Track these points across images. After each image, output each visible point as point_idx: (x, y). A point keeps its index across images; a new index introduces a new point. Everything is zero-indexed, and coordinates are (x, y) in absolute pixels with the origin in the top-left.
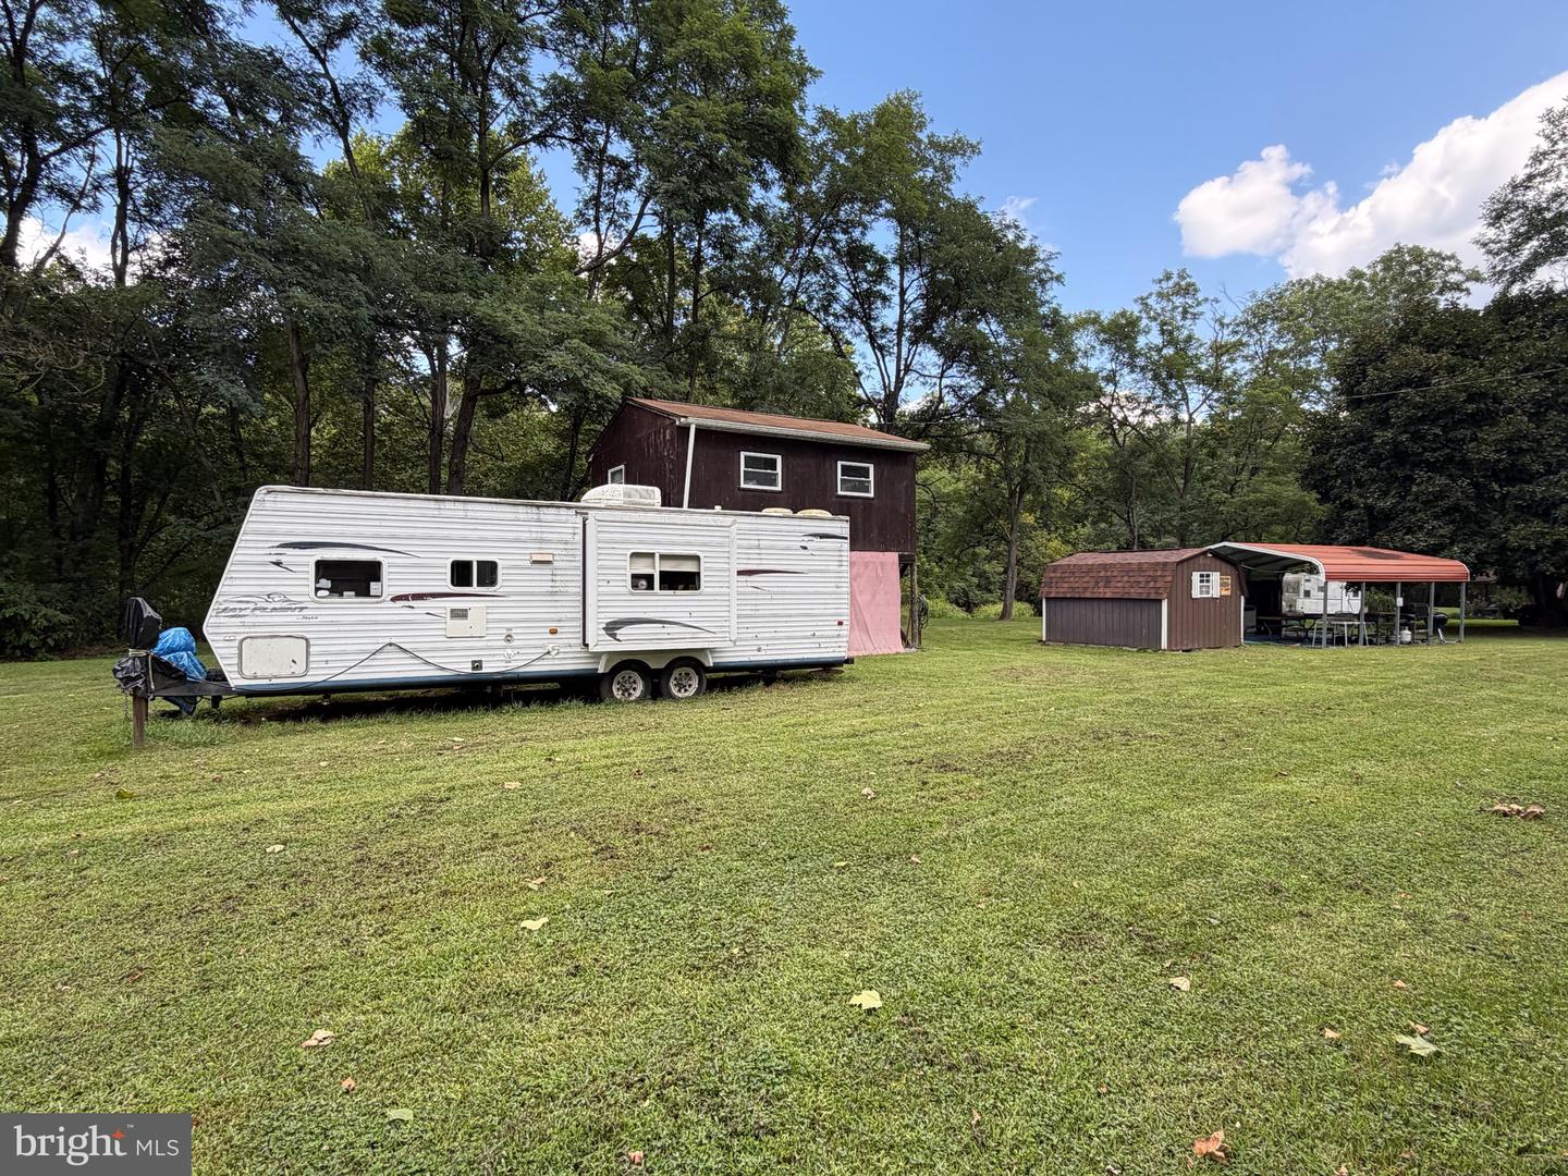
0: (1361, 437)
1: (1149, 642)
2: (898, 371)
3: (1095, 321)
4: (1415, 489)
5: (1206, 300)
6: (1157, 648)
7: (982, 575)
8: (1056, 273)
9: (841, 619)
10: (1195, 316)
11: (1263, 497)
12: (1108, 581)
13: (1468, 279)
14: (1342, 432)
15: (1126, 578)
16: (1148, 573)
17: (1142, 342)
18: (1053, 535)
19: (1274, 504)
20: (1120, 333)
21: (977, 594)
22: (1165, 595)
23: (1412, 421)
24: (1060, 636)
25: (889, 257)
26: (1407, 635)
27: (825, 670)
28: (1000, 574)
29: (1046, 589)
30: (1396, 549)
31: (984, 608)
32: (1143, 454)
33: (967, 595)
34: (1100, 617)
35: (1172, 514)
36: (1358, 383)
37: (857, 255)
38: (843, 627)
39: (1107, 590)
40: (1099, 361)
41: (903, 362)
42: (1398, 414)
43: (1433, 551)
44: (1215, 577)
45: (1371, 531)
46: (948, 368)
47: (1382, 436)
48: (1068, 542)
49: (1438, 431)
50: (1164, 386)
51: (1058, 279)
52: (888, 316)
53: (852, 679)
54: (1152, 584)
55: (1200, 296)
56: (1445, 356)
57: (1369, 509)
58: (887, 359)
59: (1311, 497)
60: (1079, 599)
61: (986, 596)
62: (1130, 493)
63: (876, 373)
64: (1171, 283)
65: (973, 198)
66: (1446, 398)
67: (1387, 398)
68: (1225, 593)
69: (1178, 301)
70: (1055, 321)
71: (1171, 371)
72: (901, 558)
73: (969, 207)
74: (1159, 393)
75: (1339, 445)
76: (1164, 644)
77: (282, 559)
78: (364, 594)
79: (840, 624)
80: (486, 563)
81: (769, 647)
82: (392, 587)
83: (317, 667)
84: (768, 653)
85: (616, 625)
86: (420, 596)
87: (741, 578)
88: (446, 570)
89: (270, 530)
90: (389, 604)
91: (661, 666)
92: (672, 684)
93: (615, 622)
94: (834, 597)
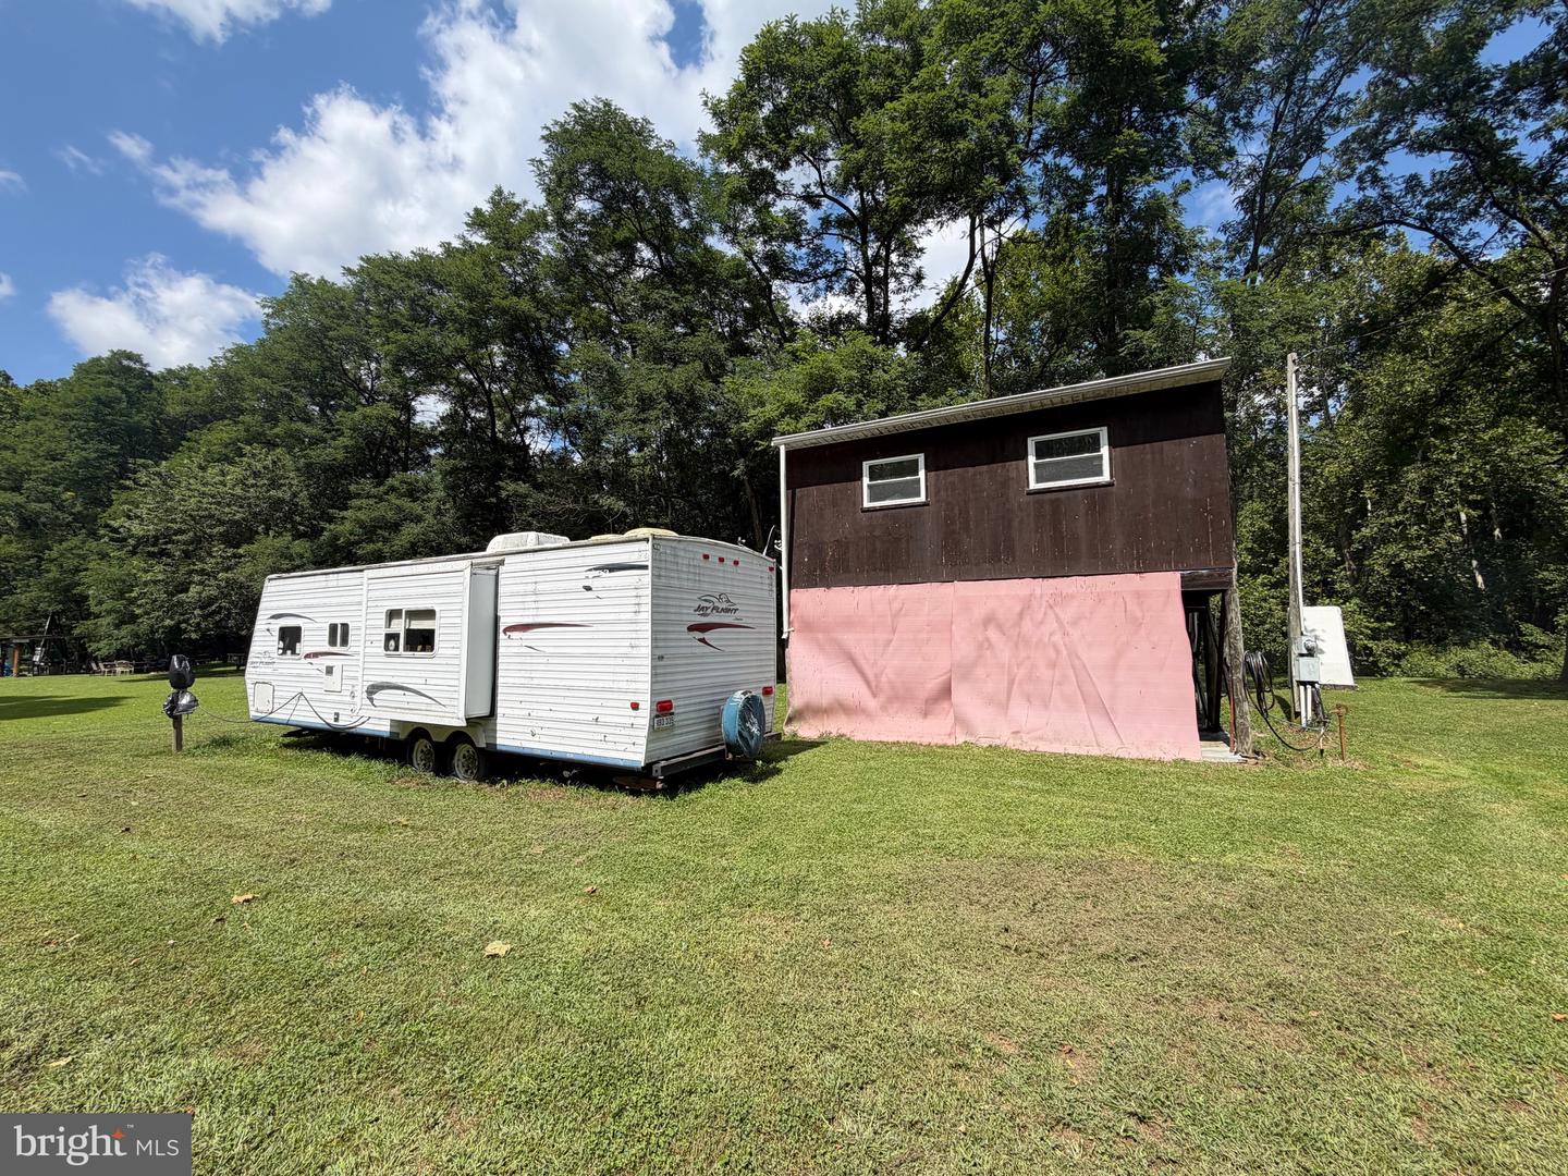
9: (636, 698)
77: (270, 627)
78: (294, 653)
79: (635, 706)
80: (345, 626)
81: (544, 732)
82: (304, 647)
83: (276, 706)
84: (544, 739)
85: (373, 690)
86: (316, 655)
87: (515, 635)
88: (327, 633)
89: (267, 607)
90: (303, 660)
91: (442, 739)
92: (458, 761)
93: (373, 686)
94: (627, 662)
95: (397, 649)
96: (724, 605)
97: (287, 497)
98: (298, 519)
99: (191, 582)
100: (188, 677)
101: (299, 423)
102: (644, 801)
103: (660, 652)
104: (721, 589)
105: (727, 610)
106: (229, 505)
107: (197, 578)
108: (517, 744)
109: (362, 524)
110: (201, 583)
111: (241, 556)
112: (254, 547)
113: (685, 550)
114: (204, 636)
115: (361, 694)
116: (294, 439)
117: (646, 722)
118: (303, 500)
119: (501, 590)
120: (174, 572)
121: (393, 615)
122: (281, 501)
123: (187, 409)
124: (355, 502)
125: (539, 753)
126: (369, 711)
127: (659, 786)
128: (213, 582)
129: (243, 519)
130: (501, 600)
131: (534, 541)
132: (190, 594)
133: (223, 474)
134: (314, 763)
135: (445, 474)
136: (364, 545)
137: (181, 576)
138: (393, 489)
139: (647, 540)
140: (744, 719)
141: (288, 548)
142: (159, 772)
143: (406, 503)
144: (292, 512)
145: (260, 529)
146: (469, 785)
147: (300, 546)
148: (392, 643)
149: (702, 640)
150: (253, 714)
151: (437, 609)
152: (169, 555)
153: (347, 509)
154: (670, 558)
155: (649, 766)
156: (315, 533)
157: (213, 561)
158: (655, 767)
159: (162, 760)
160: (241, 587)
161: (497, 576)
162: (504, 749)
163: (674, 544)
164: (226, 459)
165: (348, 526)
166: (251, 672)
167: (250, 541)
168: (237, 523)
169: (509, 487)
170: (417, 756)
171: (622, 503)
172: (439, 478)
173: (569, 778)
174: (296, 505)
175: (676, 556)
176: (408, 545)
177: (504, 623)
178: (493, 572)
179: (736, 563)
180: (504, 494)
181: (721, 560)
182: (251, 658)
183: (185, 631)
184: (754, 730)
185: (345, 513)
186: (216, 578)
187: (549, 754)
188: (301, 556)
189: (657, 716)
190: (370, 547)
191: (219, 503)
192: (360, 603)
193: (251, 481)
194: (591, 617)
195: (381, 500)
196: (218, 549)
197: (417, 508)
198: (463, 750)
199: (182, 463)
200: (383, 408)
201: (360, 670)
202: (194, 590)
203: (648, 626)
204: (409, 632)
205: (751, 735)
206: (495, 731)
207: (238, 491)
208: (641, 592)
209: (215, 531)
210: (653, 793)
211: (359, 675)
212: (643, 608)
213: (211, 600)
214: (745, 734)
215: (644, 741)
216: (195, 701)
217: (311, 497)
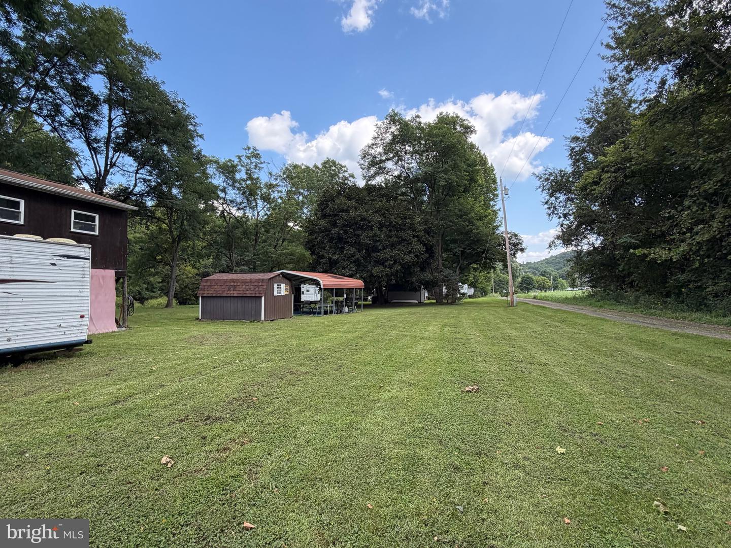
0: (327, 230)
1: (255, 318)
2: (106, 165)
3: (216, 162)
4: (345, 252)
5: (264, 162)
6: (259, 320)
7: (149, 283)
8: (200, 133)
9: (82, 313)
10: (260, 169)
11: (289, 251)
12: (235, 288)
13: (350, 176)
14: (319, 227)
15: (244, 287)
16: (255, 284)
17: (238, 176)
18: (188, 264)
19: (293, 255)
20: (228, 170)
21: (146, 294)
22: (263, 294)
23: (344, 226)
24: (209, 316)
25: (102, 98)
26: (346, 309)
27: (69, 350)
28: (159, 283)
29: (202, 292)
30: (339, 275)
31: (150, 301)
32: (238, 228)
33: (140, 293)
34: (230, 306)
35: (249, 256)
36: (325, 208)
37: (79, 92)
38: (84, 319)
39: (235, 292)
40: (218, 180)
41: (109, 160)
42: (340, 222)
43: (351, 276)
44: (283, 286)
45: (330, 268)
46: (141, 168)
47: (335, 230)
48: (196, 268)
49: (352, 230)
50: (247, 198)
51: (201, 136)
52: (101, 132)
53: (90, 354)
54: (257, 289)
55: (262, 160)
56: (353, 203)
57: (330, 259)
58: (99, 156)
59: (307, 253)
60: (220, 297)
61: (152, 294)
62: (232, 245)
63: (91, 163)
64: (250, 152)
65: (159, 81)
66: (355, 218)
67: (336, 215)
68: (287, 293)
69: (254, 160)
70: (199, 157)
71: (251, 192)
72: (116, 273)
73: (155, 85)
74: (245, 201)
75: (318, 232)
76: (263, 318)
94: (77, 298)
139: (88, 248)
194: (55, 278)
208: (85, 269)
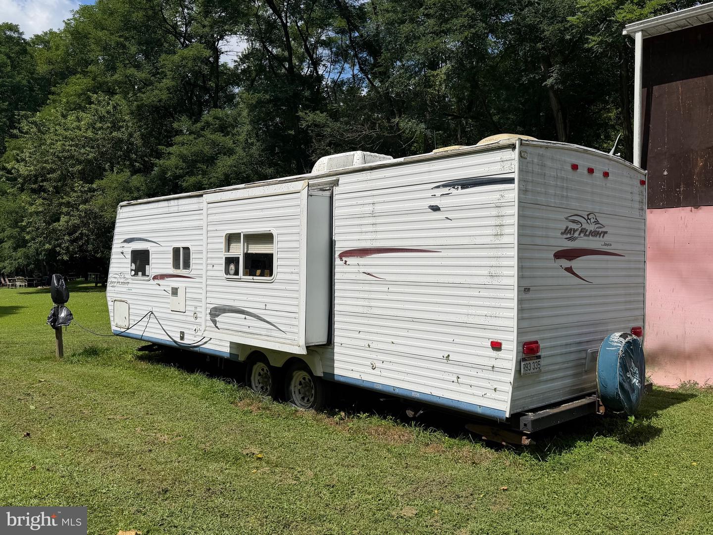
9: (497, 337)
77: (124, 250)
78: (144, 274)
79: (496, 346)
80: (187, 249)
81: (384, 366)
82: (153, 269)
83: (132, 323)
84: (384, 373)
85: (216, 312)
86: (163, 277)
87: (351, 260)
88: (171, 256)
89: (121, 231)
90: (152, 282)
91: (279, 364)
92: (294, 388)
93: (215, 309)
94: (484, 293)
95: (237, 273)
96: (591, 227)
97: (125, 137)
98: (134, 156)
99: (61, 213)
100: (64, 294)
101: (132, 69)
102: (507, 458)
103: (526, 283)
104: (590, 207)
105: (595, 234)
106: (84, 147)
107: (65, 210)
108: (355, 376)
109: (183, 158)
110: (68, 214)
111: (94, 190)
112: (103, 182)
113: (552, 159)
114: (71, 257)
115: (204, 317)
116: (127, 85)
117: (512, 365)
118: (137, 141)
119: (336, 212)
120: (49, 205)
121: (232, 238)
122: (120, 141)
123: (51, 67)
124: (179, 139)
125: (379, 387)
126: (212, 333)
127: (526, 441)
128: (76, 213)
129: (94, 157)
130: (336, 223)
131: (361, 160)
132: (61, 223)
133: (79, 120)
134: (165, 377)
135: (252, 108)
136: (187, 178)
137: (54, 209)
138: (208, 124)
139: (513, 147)
140: (625, 368)
141: (128, 182)
142: (48, 377)
143: (218, 137)
144: (129, 151)
145: (107, 166)
146: (309, 414)
147: (137, 180)
148: (232, 267)
149: (569, 270)
150: (114, 328)
151: (274, 232)
152: (45, 191)
153: (171, 145)
154: (537, 169)
155: (516, 417)
156: (147, 169)
157: (75, 194)
158: (523, 420)
159: (49, 365)
160: (96, 217)
161: (331, 197)
162: (342, 379)
163: (541, 151)
164: (79, 108)
165: (173, 161)
166: (112, 291)
167: (101, 177)
168: (89, 162)
169: (309, 118)
170: (255, 379)
171: (423, 126)
172: (245, 113)
173: (414, 419)
174: (132, 144)
175: (543, 166)
176: (222, 177)
177: (339, 248)
178: (328, 193)
179: (606, 174)
180: (304, 125)
181: (591, 171)
182: (111, 277)
183: (59, 253)
184: (635, 381)
185: (171, 149)
186: (78, 210)
187: (391, 390)
188: (138, 189)
189: (524, 360)
190: (192, 180)
191: (77, 145)
192: (200, 228)
193: (99, 125)
195: (199, 136)
196: (78, 184)
197: (228, 141)
198: (299, 376)
199: (50, 113)
200: (196, 48)
201: (204, 292)
202: (63, 219)
203: (514, 252)
204: (247, 256)
205: (632, 386)
206: (333, 361)
207: (90, 134)
208: (504, 211)
209: (75, 169)
210: (519, 449)
211: (203, 297)
212: (507, 230)
213: (75, 228)
214: (626, 385)
215: (509, 389)
216: (70, 315)
217: (143, 137)
